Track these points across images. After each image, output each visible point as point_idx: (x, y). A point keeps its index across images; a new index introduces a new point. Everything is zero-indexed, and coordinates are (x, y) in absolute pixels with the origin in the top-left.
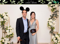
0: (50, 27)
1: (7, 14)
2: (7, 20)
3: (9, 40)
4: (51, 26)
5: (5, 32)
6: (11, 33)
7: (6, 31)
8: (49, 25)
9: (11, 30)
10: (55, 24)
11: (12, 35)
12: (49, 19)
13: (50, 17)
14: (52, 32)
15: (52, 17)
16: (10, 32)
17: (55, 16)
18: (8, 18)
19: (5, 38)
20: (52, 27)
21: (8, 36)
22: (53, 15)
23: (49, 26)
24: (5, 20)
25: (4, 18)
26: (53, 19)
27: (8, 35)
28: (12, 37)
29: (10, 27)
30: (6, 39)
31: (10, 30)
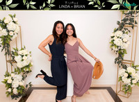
0: (117, 49)
1: (15, 19)
2: (16, 32)
3: (23, 79)
4: (118, 47)
5: (13, 61)
6: (25, 63)
7: (14, 57)
8: (113, 45)
9: (26, 55)
10: (128, 43)
11: (28, 66)
12: (115, 31)
13: (117, 26)
14: (120, 60)
15: (121, 26)
16: (23, 60)
17: (129, 24)
18: (18, 28)
19: (13, 75)
20: (120, 49)
21: (19, 71)
22: (125, 20)
23: (114, 48)
24: (11, 34)
25: (9, 27)
26: (123, 29)
27: (20, 67)
28: (28, 72)
29: (22, 49)
30: (16, 76)
31: (23, 56)
